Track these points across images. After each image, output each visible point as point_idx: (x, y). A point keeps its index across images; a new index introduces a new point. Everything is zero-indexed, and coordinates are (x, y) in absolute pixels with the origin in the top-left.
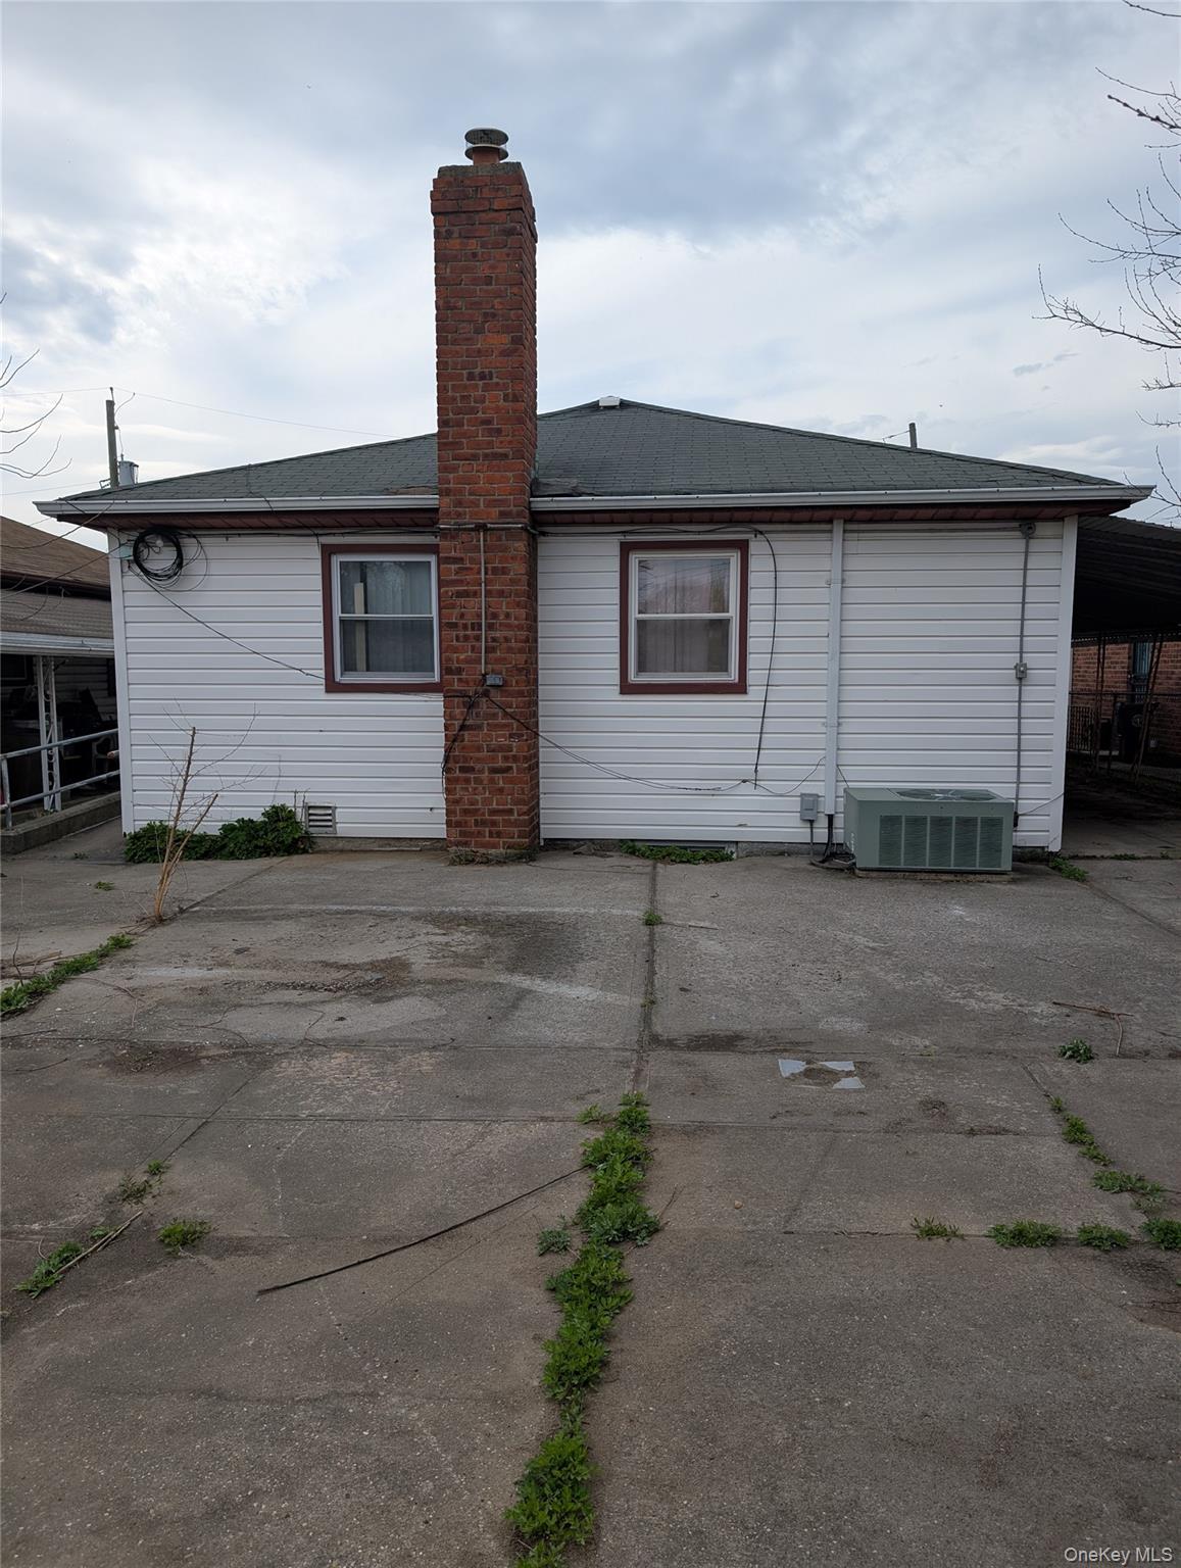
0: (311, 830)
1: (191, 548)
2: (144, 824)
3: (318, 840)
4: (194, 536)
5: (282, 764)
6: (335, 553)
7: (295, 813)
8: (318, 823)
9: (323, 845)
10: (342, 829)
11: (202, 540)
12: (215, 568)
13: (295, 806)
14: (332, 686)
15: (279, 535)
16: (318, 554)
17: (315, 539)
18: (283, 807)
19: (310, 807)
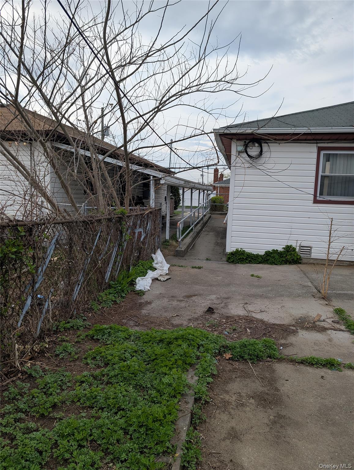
0: (301, 255)
1: (265, 147)
2: (235, 250)
3: (304, 259)
4: (267, 143)
5: (292, 229)
6: (322, 150)
7: (296, 248)
8: (303, 253)
9: (304, 261)
10: (314, 255)
11: (269, 144)
12: (273, 155)
13: (296, 246)
14: (316, 201)
15: (301, 143)
16: (315, 150)
17: (316, 145)
18: (291, 246)
19: (302, 246)
